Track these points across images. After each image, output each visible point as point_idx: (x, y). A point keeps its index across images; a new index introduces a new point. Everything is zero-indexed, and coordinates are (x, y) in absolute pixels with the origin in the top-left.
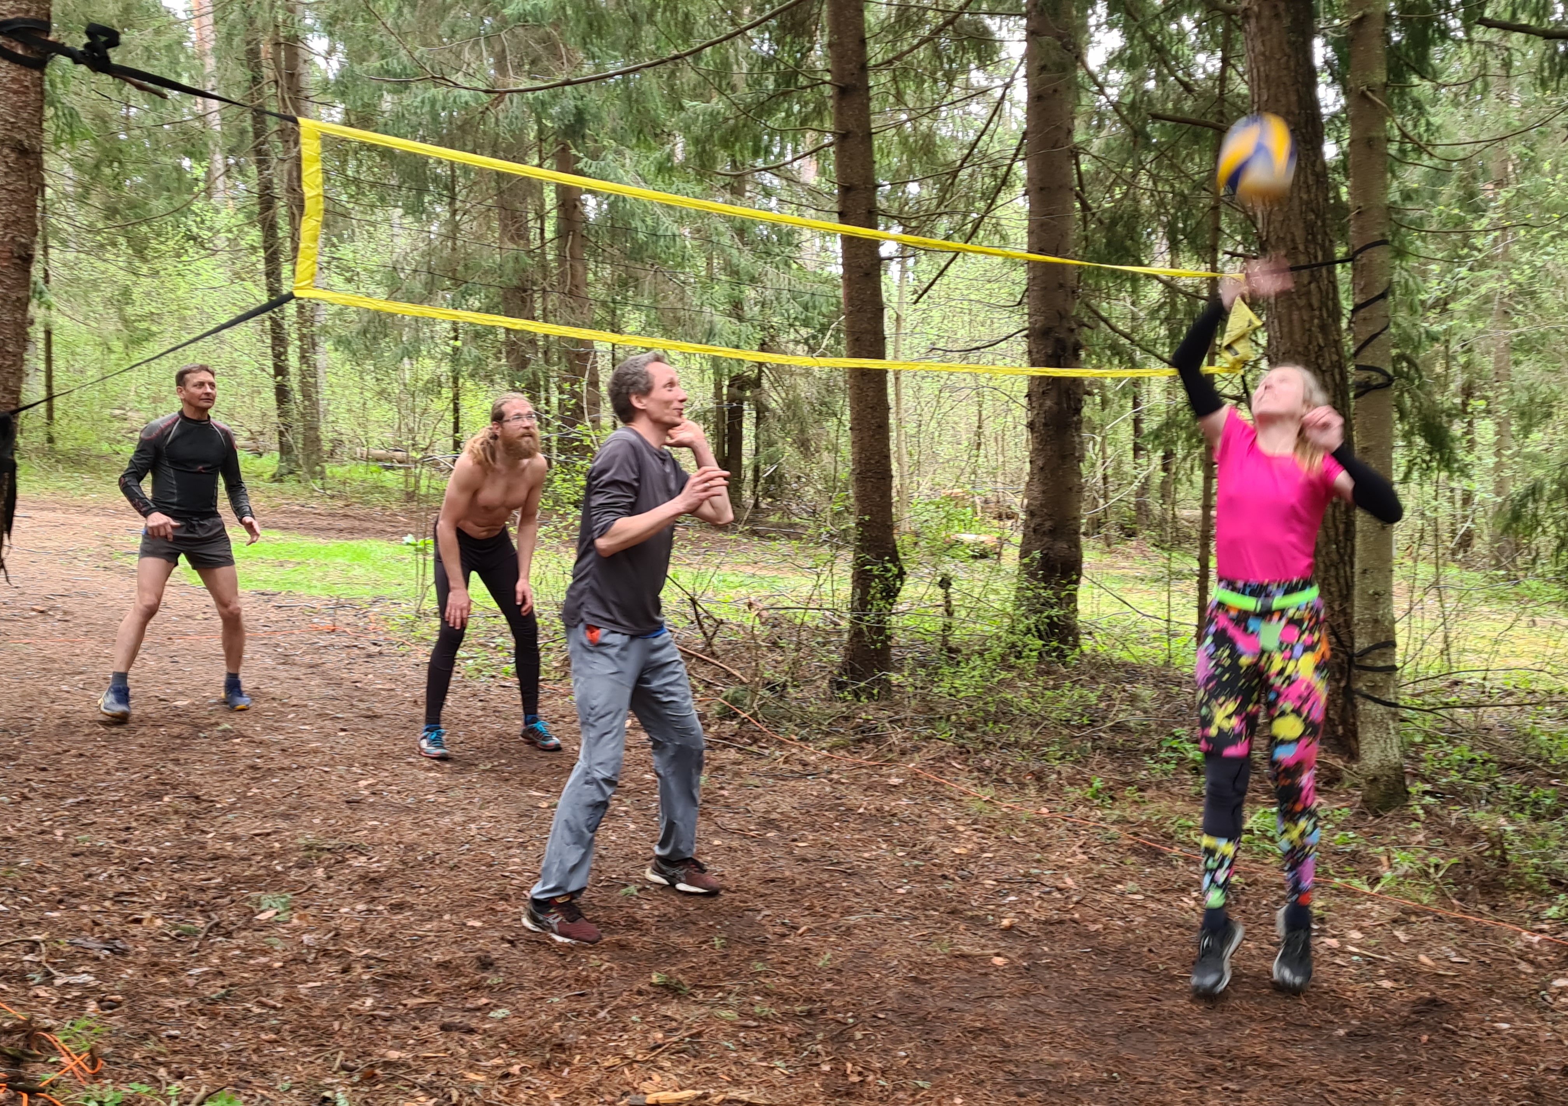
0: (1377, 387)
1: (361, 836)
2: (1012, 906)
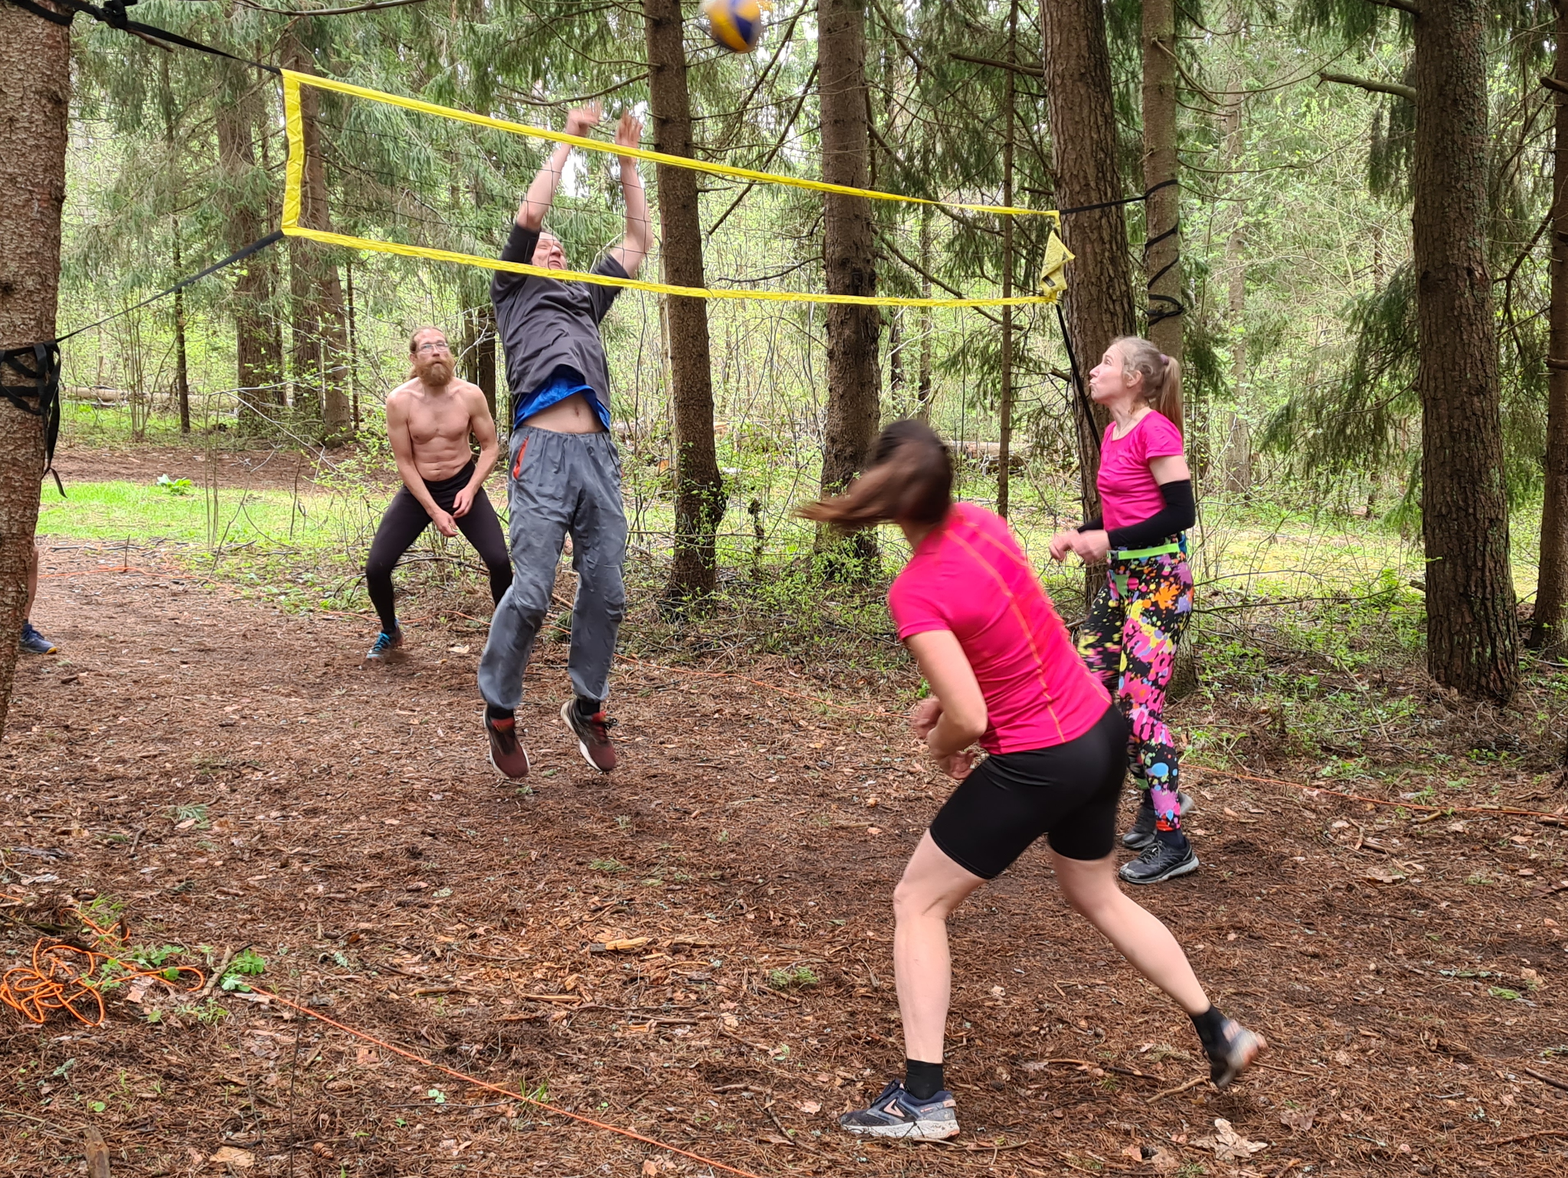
0: (1169, 315)
1: (248, 755)
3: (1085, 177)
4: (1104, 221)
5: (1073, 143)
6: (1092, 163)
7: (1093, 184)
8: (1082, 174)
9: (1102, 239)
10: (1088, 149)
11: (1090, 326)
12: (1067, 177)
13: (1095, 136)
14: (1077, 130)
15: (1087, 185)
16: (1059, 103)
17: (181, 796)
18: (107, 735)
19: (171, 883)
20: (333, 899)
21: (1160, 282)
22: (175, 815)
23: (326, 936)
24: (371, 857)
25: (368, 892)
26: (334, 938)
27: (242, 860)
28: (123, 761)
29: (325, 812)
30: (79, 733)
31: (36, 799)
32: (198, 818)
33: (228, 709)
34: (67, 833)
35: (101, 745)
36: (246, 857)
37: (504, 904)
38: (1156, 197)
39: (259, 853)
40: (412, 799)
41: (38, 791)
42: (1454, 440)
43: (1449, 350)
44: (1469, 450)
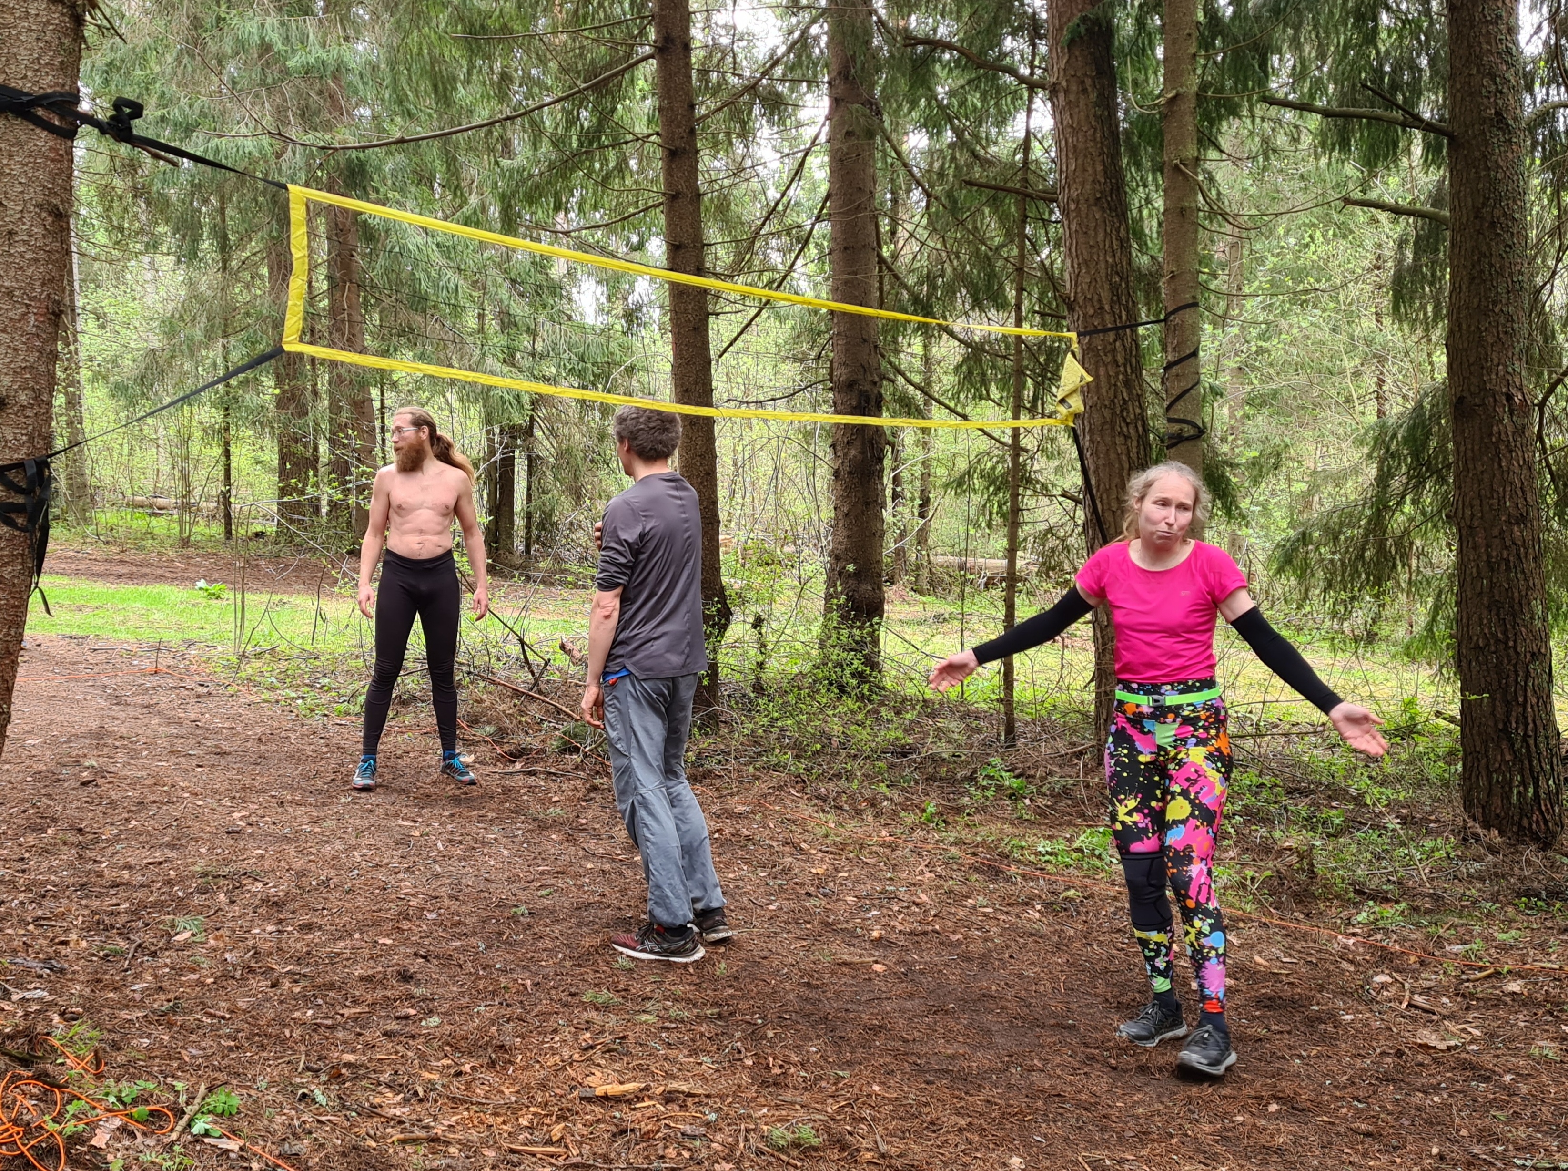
0: (1188, 439)
1: (250, 864)
2: (877, 919)
3: (1100, 301)
4: (1118, 344)
5: (1088, 266)
6: (1107, 286)
7: (1107, 307)
8: (1096, 297)
9: (1116, 361)
10: (1103, 273)
11: (1102, 448)
12: (1081, 301)
13: (1110, 260)
14: (1091, 254)
15: (1101, 308)
16: (1074, 227)
17: (181, 906)
18: (117, 839)
19: (160, 1002)
20: (319, 1025)
21: (1180, 405)
22: (173, 927)
23: (308, 1069)
24: (362, 979)
25: (356, 1019)
26: (316, 1071)
27: (233, 977)
28: (129, 867)
29: (320, 928)
30: (91, 837)
31: (40, 905)
32: (195, 930)
33: (236, 815)
34: (65, 943)
35: (111, 850)
36: (238, 974)
37: (492, 1038)
38: (1176, 319)
39: (251, 970)
40: (407, 918)
41: (44, 896)
42: (1492, 570)
43: (1486, 477)
44: (1508, 580)
